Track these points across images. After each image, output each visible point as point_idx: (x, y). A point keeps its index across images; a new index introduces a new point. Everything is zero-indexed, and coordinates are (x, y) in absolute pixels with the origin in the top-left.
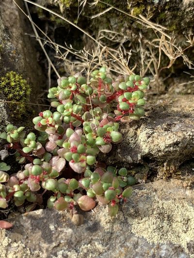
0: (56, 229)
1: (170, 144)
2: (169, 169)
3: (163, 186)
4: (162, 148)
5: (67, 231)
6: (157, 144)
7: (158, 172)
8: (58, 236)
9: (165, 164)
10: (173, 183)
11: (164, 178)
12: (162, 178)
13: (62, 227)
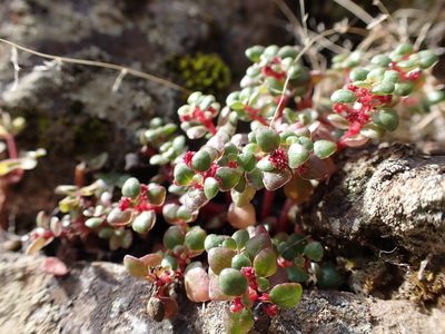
0: (121, 313)
1: (434, 203)
2: (433, 281)
3: (401, 317)
4: (408, 210)
5: (136, 327)
6: (396, 195)
7: (403, 280)
8: (116, 327)
9: (424, 264)
10: (437, 321)
11: (413, 298)
12: (408, 298)
13: (133, 313)
